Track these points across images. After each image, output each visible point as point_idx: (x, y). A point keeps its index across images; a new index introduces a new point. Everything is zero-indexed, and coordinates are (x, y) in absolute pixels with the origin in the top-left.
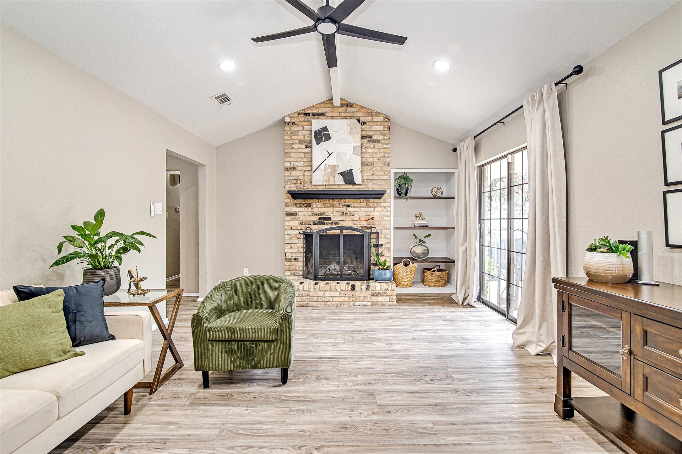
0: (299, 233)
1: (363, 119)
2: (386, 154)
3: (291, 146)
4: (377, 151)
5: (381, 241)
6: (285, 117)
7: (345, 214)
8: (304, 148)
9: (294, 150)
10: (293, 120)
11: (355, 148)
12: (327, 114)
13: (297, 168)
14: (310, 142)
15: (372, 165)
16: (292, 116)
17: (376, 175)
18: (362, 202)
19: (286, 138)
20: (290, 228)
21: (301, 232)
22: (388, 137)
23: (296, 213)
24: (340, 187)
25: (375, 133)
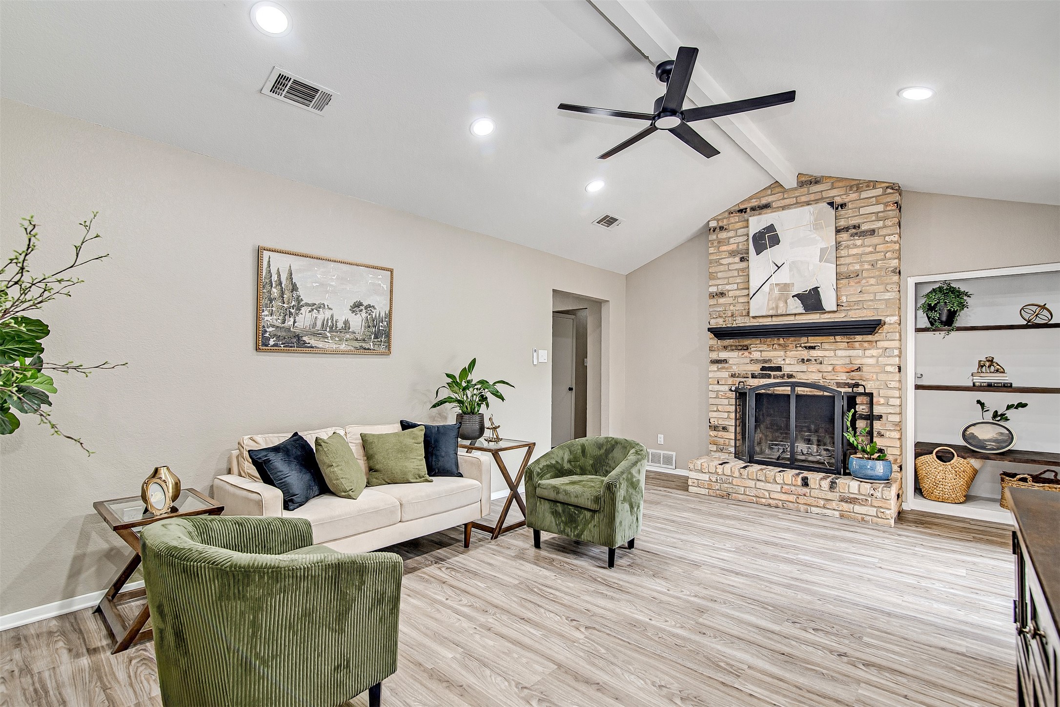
0: (730, 390)
1: (841, 200)
2: (888, 253)
3: (718, 262)
4: (871, 249)
5: (877, 410)
6: (709, 221)
7: (807, 361)
8: (738, 263)
9: (722, 268)
10: (721, 224)
11: (823, 251)
12: (774, 205)
13: (727, 294)
14: (747, 252)
15: (860, 275)
16: (720, 217)
17: (866, 293)
18: (838, 340)
19: (711, 252)
20: (716, 383)
21: (733, 389)
22: (893, 222)
23: (726, 360)
24: (797, 317)
25: (866, 218)
